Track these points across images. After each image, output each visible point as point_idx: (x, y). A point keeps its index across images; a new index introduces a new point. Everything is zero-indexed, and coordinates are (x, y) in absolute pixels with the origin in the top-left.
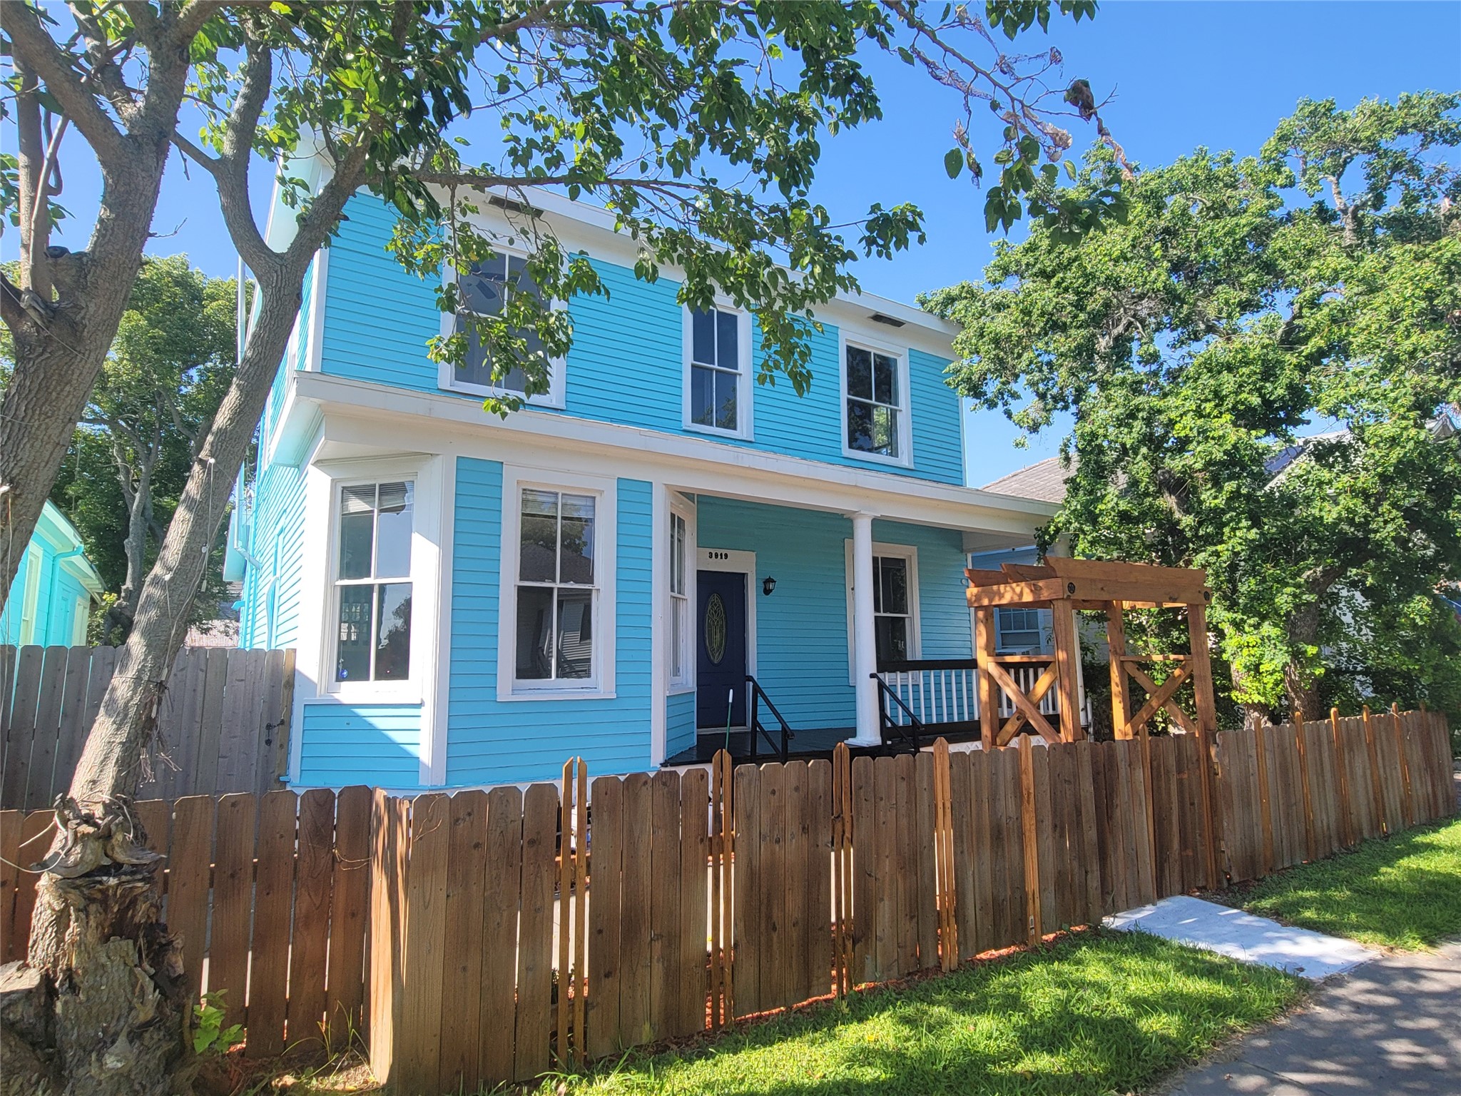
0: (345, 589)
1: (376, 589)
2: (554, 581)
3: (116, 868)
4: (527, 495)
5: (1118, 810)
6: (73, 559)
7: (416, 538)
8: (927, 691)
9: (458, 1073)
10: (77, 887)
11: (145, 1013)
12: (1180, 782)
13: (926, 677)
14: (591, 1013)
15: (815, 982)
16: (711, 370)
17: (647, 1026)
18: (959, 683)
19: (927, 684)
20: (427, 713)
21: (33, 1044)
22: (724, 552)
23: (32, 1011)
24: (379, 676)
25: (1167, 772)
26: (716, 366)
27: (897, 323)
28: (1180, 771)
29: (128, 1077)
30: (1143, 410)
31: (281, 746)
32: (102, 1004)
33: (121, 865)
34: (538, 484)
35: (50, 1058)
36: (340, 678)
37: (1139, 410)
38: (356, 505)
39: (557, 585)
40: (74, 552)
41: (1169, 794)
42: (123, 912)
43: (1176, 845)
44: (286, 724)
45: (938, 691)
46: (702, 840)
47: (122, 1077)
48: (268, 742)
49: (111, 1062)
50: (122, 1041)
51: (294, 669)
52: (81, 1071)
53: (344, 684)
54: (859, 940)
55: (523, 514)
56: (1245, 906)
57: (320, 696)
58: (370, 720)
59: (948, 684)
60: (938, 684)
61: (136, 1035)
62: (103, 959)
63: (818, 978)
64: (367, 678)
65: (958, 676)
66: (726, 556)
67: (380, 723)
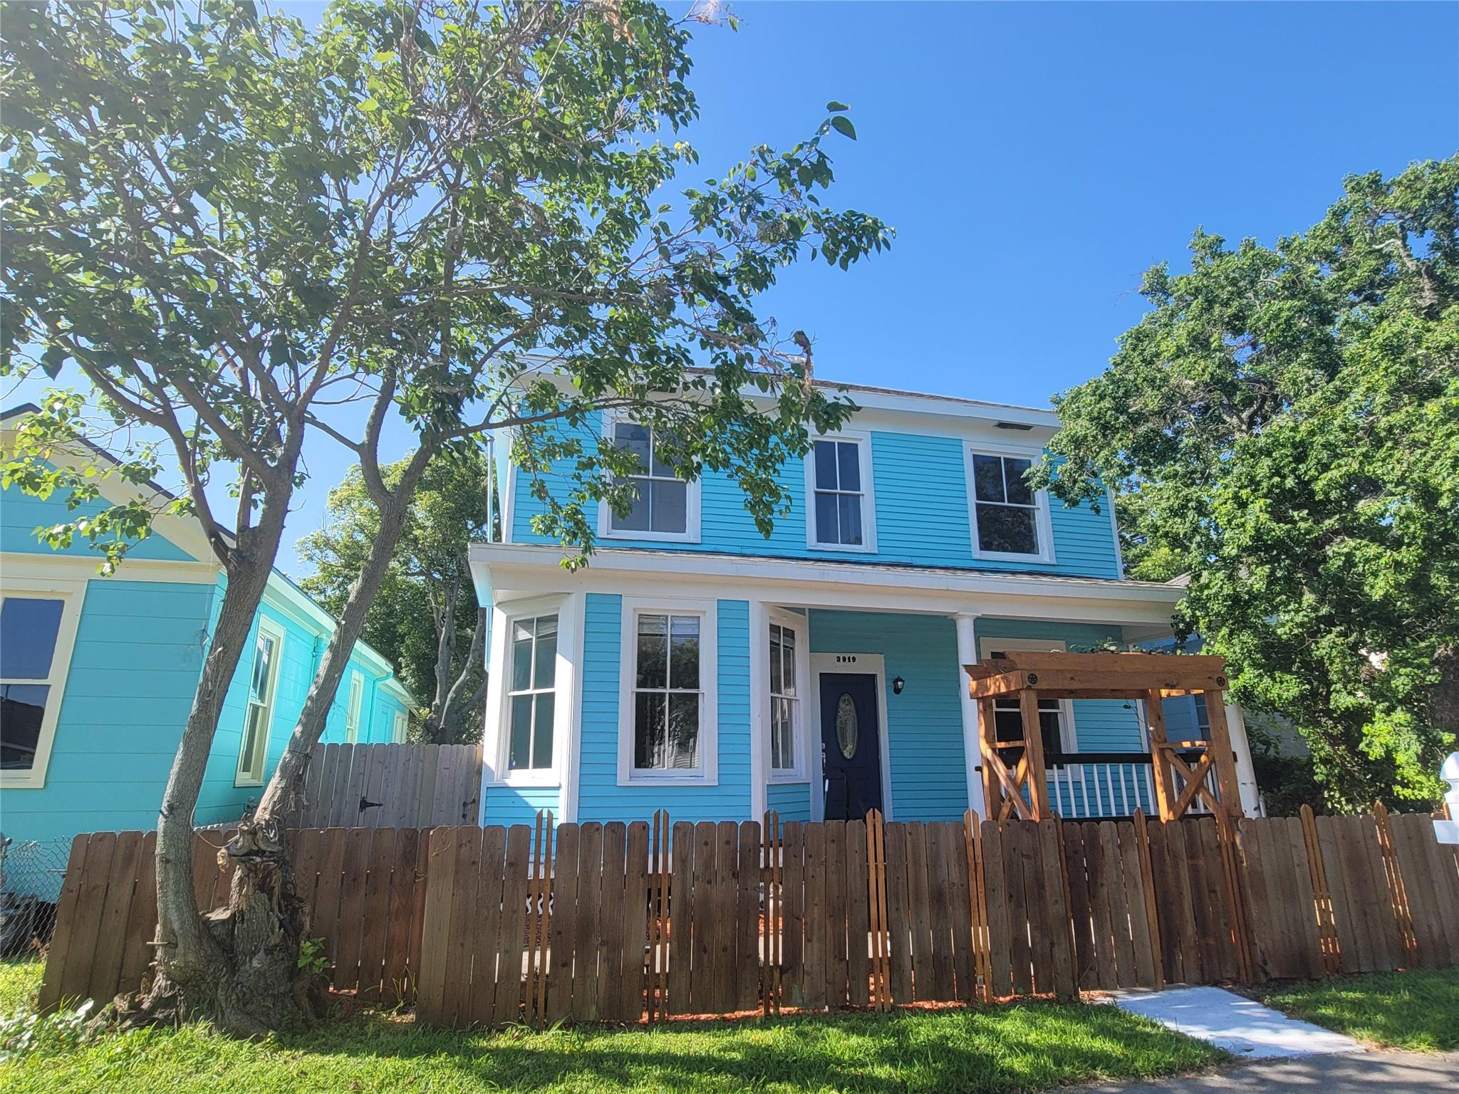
0: (515, 698)
1: (534, 697)
2: (665, 687)
3: (260, 853)
4: (643, 619)
5: (1105, 889)
6: (387, 682)
7: (558, 657)
8: (1091, 789)
9: (455, 1014)
10: (243, 862)
11: (274, 940)
12: (1194, 870)
13: (1089, 774)
14: (550, 991)
15: (742, 999)
16: (835, 494)
17: (594, 1008)
18: (1129, 781)
19: (1090, 781)
20: (563, 793)
21: (224, 950)
22: (852, 655)
23: (224, 931)
24: (535, 767)
25: (1175, 857)
26: (839, 490)
27: (1027, 428)
28: (1192, 855)
29: (264, 975)
30: (1192, 500)
31: (473, 819)
32: (254, 931)
33: (265, 852)
34: (652, 610)
35: (231, 959)
36: (511, 767)
37: (1188, 501)
38: (523, 635)
39: (668, 690)
40: (388, 676)
41: (1178, 879)
42: (264, 878)
43: (1190, 929)
44: (476, 802)
45: (1104, 789)
46: (642, 875)
47: (260, 973)
48: (464, 816)
49: (255, 963)
50: (262, 953)
51: (482, 762)
52: (242, 968)
53: (514, 772)
54: (786, 972)
55: (639, 635)
56: (1267, 1000)
57: (496, 781)
58: (526, 799)
59: (1116, 781)
60: (1103, 781)
61: (269, 951)
62: (253, 904)
63: (746, 997)
64: (527, 768)
65: (1128, 773)
66: (854, 659)
67: (533, 802)
